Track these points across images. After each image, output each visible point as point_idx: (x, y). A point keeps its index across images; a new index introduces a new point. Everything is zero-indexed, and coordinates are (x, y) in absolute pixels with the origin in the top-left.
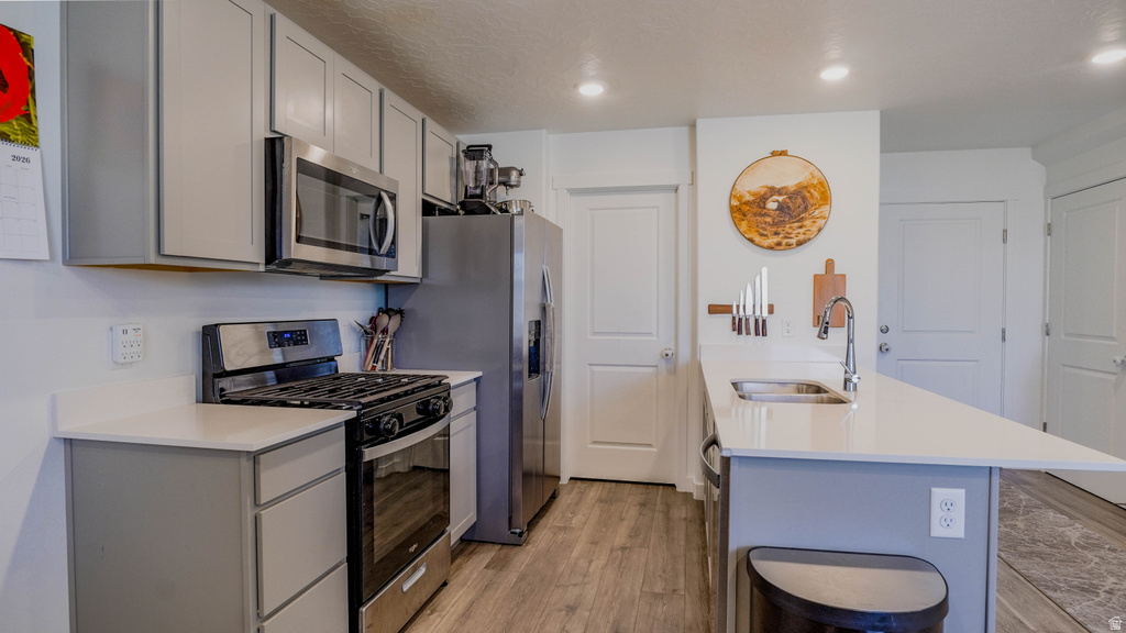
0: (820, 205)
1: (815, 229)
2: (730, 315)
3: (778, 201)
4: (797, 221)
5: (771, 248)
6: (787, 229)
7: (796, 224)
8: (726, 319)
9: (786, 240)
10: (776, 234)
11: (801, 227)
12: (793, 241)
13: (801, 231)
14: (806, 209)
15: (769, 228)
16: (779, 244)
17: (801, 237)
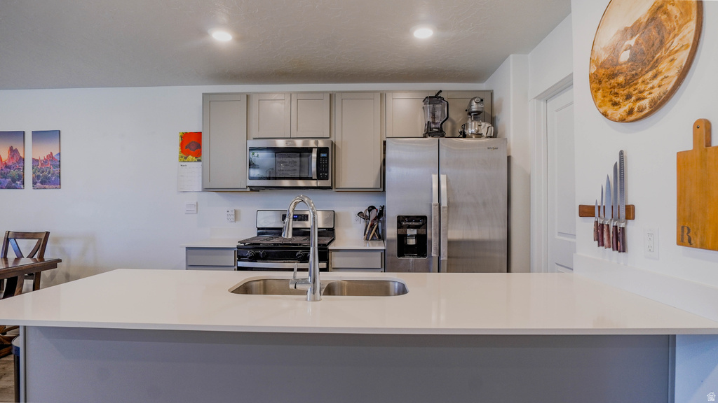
0: (681, 27)
1: (673, 74)
2: (593, 220)
3: (630, 47)
4: (651, 69)
5: (622, 120)
6: (640, 87)
7: (650, 74)
8: (589, 224)
9: (639, 104)
10: (628, 97)
11: (655, 77)
12: (645, 103)
13: (656, 82)
14: (662, 43)
15: (621, 92)
16: (630, 112)
17: (656, 93)
